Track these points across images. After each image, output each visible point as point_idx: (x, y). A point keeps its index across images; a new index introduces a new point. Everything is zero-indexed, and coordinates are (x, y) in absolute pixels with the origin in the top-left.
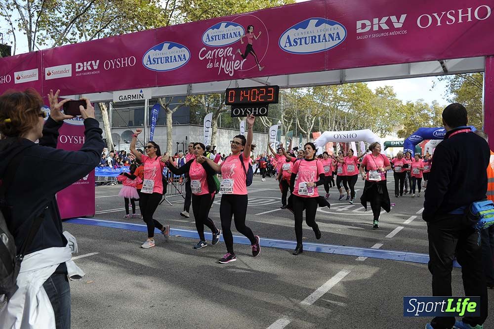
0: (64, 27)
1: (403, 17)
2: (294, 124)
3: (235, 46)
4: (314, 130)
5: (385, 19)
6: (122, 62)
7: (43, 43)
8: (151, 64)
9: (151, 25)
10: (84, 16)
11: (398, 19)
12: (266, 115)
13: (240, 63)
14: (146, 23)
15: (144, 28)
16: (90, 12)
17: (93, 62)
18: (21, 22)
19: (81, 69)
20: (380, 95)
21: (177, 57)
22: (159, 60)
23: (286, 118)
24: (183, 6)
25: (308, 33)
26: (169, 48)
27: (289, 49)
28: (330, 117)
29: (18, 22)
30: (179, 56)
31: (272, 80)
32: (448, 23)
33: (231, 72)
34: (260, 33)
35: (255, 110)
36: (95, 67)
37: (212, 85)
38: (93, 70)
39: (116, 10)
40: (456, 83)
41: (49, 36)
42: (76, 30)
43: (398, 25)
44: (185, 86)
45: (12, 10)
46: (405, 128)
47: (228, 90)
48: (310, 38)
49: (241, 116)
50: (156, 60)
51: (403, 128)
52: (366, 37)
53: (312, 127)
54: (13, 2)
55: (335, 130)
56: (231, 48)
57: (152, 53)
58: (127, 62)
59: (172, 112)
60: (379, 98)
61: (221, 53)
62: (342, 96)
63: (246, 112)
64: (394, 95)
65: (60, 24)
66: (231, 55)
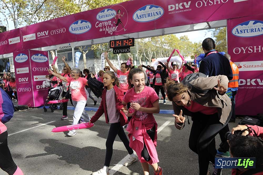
0: (31, 16)
1: (189, 3)
2: (143, 56)
3: (112, 20)
4: (153, 58)
5: (181, 4)
6: (59, 31)
7: (21, 24)
8: (73, 31)
9: (72, 12)
10: (40, 10)
11: (187, 4)
12: (129, 52)
13: (115, 28)
14: (70, 12)
15: (69, 14)
16: (42, 7)
17: (46, 32)
18: (10, 15)
19: (40, 35)
20: (182, 40)
21: (85, 27)
22: (77, 29)
23: (139, 53)
24: (87, 2)
25: (146, 12)
26: (81, 23)
27: (137, 20)
28: (160, 51)
29: (8, 15)
30: (86, 26)
31: (131, 35)
32: (210, 5)
33: (111, 33)
34: (124, 13)
35: (124, 50)
36: (47, 34)
37: (103, 39)
38: (46, 35)
39: (55, 6)
40: (216, 32)
41: (24, 20)
42: (36, 17)
43: (187, 7)
44: (90, 41)
45: (5, 9)
46: (194, 55)
47: (111, 41)
48: (147, 14)
49: (118, 53)
50: (75, 29)
51: (193, 54)
52: (173, 13)
53: (151, 57)
54: (5, 6)
55: (162, 57)
56: (111, 21)
57: (73, 26)
58: (62, 30)
59: (85, 53)
60: (182, 41)
61: (106, 24)
62: (165, 41)
63: (120, 51)
64: (188, 39)
65: (28, 14)
66: (111, 24)
